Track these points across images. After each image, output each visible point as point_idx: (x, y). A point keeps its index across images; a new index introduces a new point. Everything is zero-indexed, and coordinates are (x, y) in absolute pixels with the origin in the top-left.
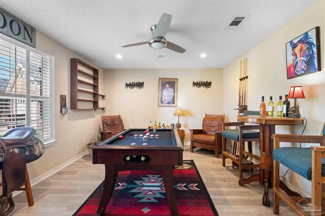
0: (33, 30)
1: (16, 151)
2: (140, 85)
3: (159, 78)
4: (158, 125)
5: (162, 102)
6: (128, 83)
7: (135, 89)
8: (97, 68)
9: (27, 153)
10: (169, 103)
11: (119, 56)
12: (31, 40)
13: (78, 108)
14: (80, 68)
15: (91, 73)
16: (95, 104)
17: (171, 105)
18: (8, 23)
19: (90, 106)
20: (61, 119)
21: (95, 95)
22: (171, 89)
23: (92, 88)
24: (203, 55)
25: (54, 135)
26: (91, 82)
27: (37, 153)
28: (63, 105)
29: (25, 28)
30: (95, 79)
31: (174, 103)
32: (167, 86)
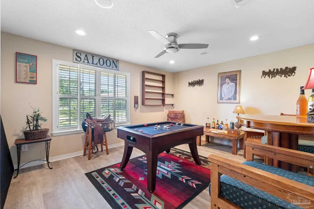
0: (118, 61)
1: (100, 125)
2: (200, 83)
3: (219, 73)
4: (216, 122)
5: (221, 98)
6: (191, 82)
7: (197, 87)
8: (164, 74)
9: (105, 127)
10: (229, 99)
11: (172, 62)
12: (116, 67)
13: (146, 104)
14: (147, 76)
15: (160, 78)
16: (163, 100)
17: (232, 101)
18: (105, 62)
19: (160, 103)
20: (135, 111)
21: (163, 94)
22: (232, 84)
23: (161, 89)
24: (254, 38)
25: (130, 120)
26: (161, 85)
27: (110, 128)
28: (136, 102)
29: (113, 62)
30: (163, 82)
31: (235, 99)
32: (227, 80)
